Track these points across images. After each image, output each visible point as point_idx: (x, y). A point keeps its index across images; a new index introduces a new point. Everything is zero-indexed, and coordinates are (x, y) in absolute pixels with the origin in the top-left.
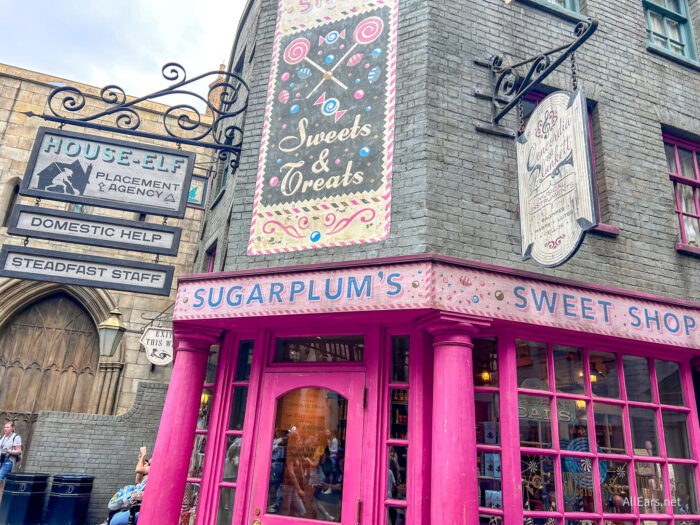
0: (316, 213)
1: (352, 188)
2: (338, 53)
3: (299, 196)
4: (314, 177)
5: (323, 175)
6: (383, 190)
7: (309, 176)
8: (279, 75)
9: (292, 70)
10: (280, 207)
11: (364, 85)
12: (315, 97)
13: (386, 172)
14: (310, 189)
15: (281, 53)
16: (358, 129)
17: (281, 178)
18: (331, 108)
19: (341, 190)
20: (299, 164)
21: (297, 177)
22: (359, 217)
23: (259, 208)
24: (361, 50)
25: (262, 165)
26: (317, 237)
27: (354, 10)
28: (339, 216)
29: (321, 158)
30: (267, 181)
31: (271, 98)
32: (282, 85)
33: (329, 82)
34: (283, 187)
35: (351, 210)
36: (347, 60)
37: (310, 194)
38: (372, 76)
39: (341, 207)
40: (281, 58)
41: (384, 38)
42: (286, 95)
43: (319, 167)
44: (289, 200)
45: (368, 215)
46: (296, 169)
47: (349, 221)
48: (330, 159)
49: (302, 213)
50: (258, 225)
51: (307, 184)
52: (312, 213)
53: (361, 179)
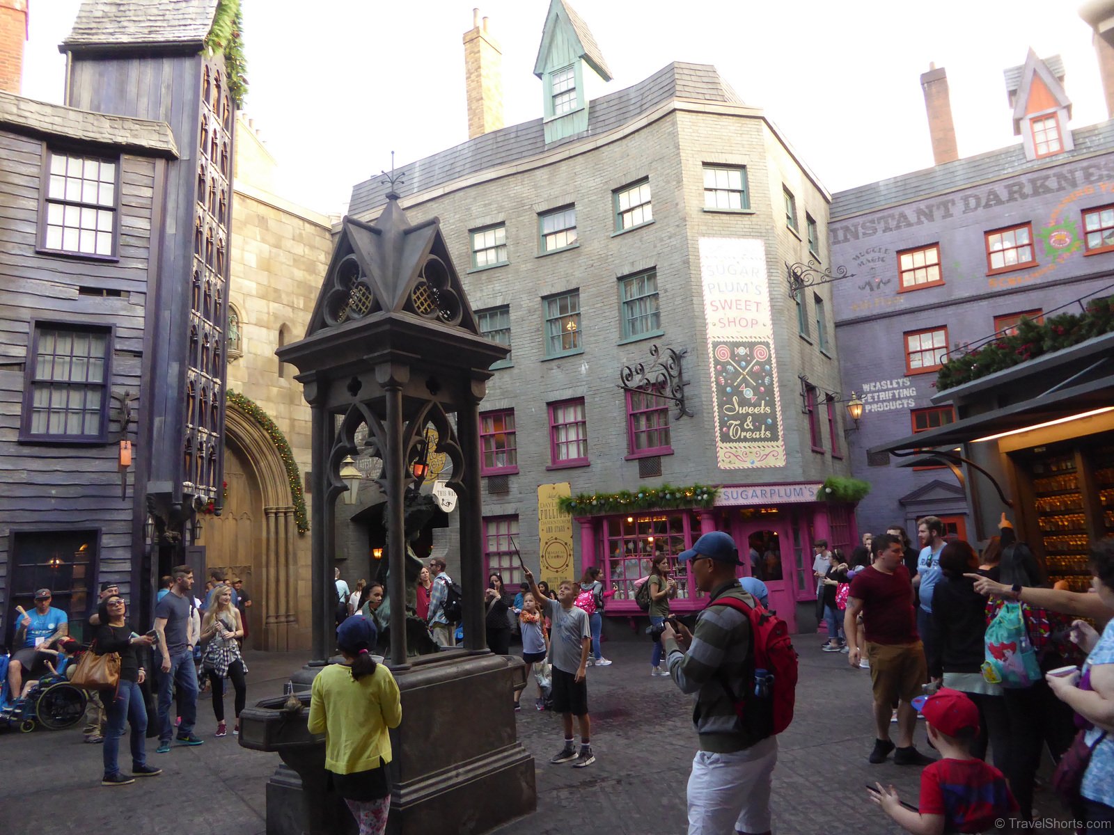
0: (750, 450)
1: (765, 439)
2: (748, 363)
3: (739, 440)
4: (747, 431)
5: (750, 430)
6: (780, 443)
7: (743, 430)
8: (715, 367)
9: (724, 365)
10: (731, 444)
11: (763, 384)
12: (739, 385)
13: (781, 433)
14: (745, 436)
15: (714, 354)
16: (763, 409)
17: (729, 428)
18: (749, 394)
19: (760, 440)
20: (738, 422)
21: (737, 429)
22: (771, 454)
23: (720, 444)
24: (758, 363)
25: (717, 419)
26: (753, 463)
27: (751, 337)
28: (762, 453)
29: (748, 421)
30: (721, 429)
31: (713, 379)
32: (718, 373)
33: (744, 377)
34: (731, 434)
35: (767, 451)
36: (752, 367)
37: (745, 440)
38: (767, 380)
39: (762, 448)
40: (714, 357)
41: (769, 362)
42: (722, 380)
43: (748, 425)
44: (736, 441)
45: (776, 454)
46: (736, 425)
47: (767, 455)
48: (753, 421)
49: (743, 449)
50: (721, 454)
51: (744, 434)
52: (748, 450)
53: (770, 435)
